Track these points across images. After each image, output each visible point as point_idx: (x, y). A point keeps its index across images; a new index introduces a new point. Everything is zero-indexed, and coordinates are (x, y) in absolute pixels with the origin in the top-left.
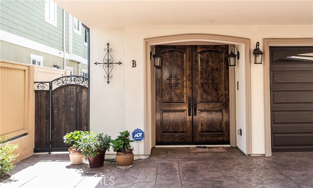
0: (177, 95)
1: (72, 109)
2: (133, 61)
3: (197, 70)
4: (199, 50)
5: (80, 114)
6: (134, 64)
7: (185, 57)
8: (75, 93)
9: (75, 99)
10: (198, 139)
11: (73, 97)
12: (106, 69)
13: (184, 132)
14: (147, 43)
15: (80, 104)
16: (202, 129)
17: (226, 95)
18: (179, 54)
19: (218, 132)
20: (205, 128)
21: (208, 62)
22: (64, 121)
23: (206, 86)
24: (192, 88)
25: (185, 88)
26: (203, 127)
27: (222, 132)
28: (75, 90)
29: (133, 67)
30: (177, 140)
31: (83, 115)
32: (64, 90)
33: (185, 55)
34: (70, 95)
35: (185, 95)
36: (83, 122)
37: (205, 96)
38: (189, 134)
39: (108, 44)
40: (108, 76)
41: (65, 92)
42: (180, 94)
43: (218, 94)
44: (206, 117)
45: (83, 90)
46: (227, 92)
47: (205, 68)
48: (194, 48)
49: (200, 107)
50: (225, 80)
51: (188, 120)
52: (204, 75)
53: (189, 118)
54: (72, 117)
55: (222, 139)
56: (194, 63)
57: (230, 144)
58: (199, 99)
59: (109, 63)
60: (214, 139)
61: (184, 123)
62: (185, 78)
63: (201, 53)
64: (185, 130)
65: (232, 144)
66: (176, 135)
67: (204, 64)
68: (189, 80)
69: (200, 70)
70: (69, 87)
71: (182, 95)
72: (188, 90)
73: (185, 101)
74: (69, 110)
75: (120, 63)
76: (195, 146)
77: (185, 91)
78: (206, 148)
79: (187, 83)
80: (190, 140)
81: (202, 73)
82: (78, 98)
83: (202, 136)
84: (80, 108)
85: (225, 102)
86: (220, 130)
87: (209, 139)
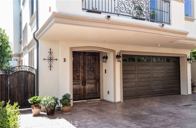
0: (76, 76)
1: (22, 85)
2: (64, 59)
3: (86, 64)
4: (87, 54)
5: (27, 87)
6: (65, 60)
7: (80, 57)
8: (24, 76)
9: (24, 79)
10: (86, 97)
11: (23, 78)
12: (50, 62)
13: (80, 94)
14: (71, 49)
15: (27, 82)
16: (88, 92)
17: (98, 76)
18: (78, 56)
19: (95, 93)
20: (89, 92)
21: (91, 60)
22: (17, 91)
23: (90, 72)
24: (84, 73)
25: (80, 73)
26: (89, 91)
27: (96, 93)
28: (24, 74)
29: (64, 61)
30: (77, 98)
31: (29, 88)
32: (17, 74)
33: (80, 56)
34: (21, 77)
35: (80, 76)
36: (29, 92)
37: (90, 76)
38: (83, 95)
39: (50, 49)
40: (50, 66)
41: (18, 75)
42: (78, 75)
43: (95, 75)
44: (90, 86)
45: (29, 74)
46: (99, 74)
47: (89, 63)
48: (84, 53)
49: (87, 81)
50: (98, 69)
51: (82, 88)
52: (89, 66)
53: (82, 87)
54: (22, 89)
55: (97, 96)
56: (85, 60)
57: (100, 98)
58: (87, 78)
59: (51, 59)
60: (93, 97)
61: (80, 90)
62: (80, 68)
63: (88, 56)
64: (80, 93)
65: (102, 98)
66: (77, 96)
67: (89, 61)
68: (82, 69)
69: (87, 64)
70: (20, 72)
71: (79, 76)
72: (82, 74)
73: (80, 79)
74: (20, 85)
75: (57, 60)
76: (86, 101)
77: (80, 74)
78: (92, 101)
79: (81, 70)
80: (83, 98)
81: (88, 65)
82: (26, 78)
83: (88, 95)
84: (27, 84)
85: (98, 79)
86: (96, 92)
87: (91, 97)
